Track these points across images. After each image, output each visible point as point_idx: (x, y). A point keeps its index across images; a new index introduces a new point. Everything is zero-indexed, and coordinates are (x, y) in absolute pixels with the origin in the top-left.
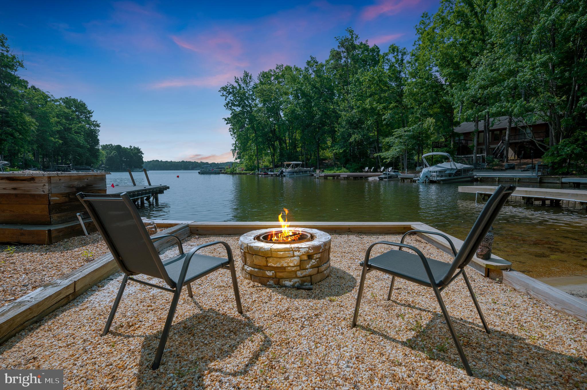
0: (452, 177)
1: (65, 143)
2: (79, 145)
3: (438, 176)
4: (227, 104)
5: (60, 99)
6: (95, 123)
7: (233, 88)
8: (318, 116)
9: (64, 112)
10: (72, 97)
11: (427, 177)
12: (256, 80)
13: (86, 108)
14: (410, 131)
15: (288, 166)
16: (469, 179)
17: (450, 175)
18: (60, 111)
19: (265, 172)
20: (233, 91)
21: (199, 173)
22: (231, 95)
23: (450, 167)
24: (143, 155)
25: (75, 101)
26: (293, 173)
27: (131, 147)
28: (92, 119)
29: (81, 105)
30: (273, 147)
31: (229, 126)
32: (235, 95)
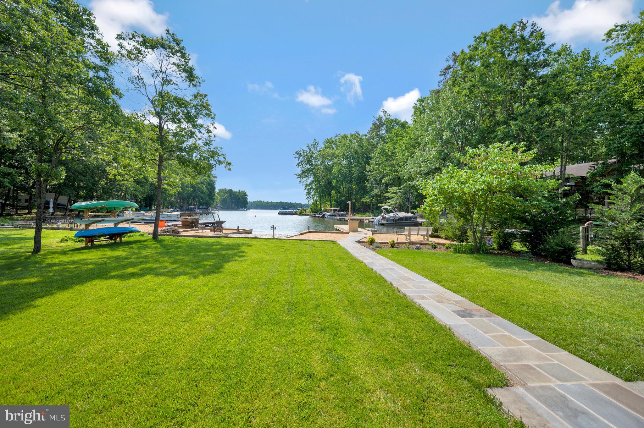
1: (194, 191)
2: (202, 192)
3: (386, 221)
4: (298, 164)
7: (304, 151)
8: (355, 175)
11: (379, 221)
12: (322, 145)
14: (400, 189)
17: (394, 220)
20: (304, 154)
21: (279, 213)
22: (302, 157)
23: (393, 216)
24: (248, 197)
26: (332, 216)
27: (240, 191)
30: (330, 195)
31: (299, 179)
32: (305, 157)
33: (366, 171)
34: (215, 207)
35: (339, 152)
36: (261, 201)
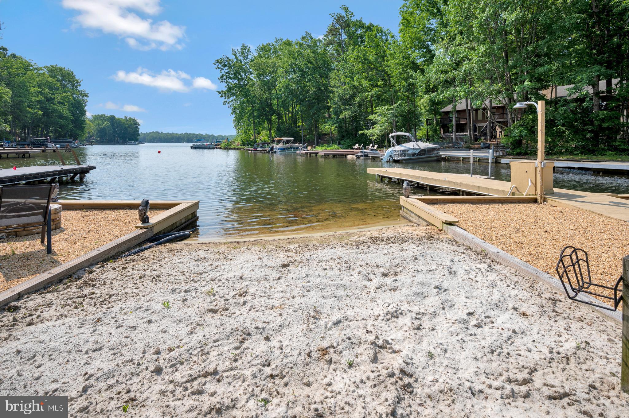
0: (415, 157)
1: (47, 113)
2: (61, 117)
3: (401, 156)
4: (222, 77)
5: (45, 67)
6: (82, 92)
7: (229, 60)
8: (311, 92)
9: (47, 81)
10: (59, 66)
11: (390, 156)
12: (254, 53)
13: (73, 77)
14: (392, 109)
15: (279, 141)
16: (435, 158)
17: (413, 154)
18: (42, 80)
19: (255, 148)
20: (229, 64)
21: (191, 147)
22: (226, 68)
23: (412, 147)
24: (139, 127)
25: (61, 69)
26: (284, 149)
27: (126, 117)
28: (80, 88)
29: (68, 74)
30: (270, 121)
31: (223, 99)
32: (230, 68)
33: (330, 86)
34: (87, 141)
35: (284, 62)
36: (158, 133)
